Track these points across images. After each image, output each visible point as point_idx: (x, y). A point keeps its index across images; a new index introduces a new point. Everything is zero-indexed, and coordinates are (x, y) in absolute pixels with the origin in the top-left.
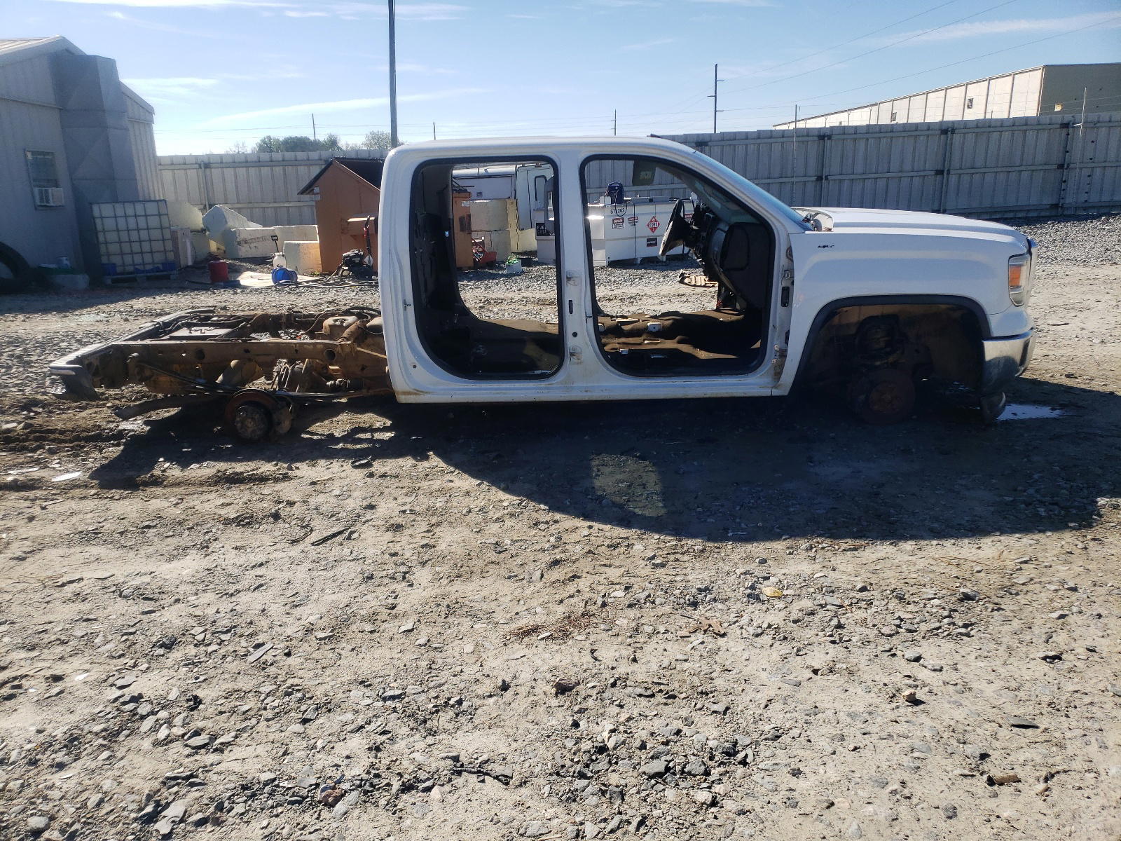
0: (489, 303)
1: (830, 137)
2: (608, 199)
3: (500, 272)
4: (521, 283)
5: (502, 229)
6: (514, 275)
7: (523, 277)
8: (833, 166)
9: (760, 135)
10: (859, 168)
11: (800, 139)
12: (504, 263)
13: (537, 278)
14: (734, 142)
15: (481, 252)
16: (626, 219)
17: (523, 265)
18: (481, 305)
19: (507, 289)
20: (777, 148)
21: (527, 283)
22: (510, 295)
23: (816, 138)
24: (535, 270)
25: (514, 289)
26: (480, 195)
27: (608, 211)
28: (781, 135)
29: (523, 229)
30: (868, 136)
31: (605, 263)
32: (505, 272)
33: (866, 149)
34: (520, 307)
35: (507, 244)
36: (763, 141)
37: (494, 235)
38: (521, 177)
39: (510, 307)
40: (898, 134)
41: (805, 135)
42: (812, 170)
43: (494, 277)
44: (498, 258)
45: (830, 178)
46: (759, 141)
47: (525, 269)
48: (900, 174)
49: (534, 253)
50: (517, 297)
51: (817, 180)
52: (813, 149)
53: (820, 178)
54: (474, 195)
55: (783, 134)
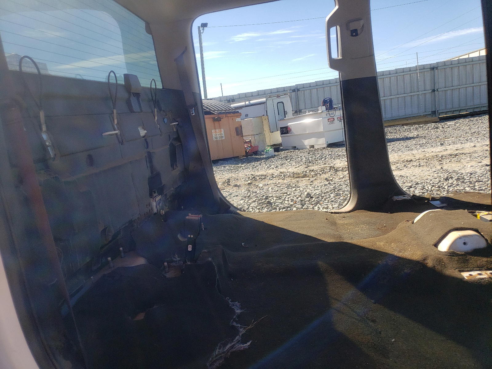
0: (256, 180)
1: (437, 68)
2: (324, 108)
3: (262, 157)
4: (276, 162)
5: (261, 133)
6: (270, 157)
7: (276, 158)
8: (441, 83)
9: (397, 71)
10: (456, 83)
11: (421, 71)
12: (263, 151)
13: (286, 158)
14: (383, 77)
15: (249, 147)
16: (336, 118)
17: (275, 151)
18: (249, 182)
19: (268, 167)
20: (407, 78)
21: (280, 162)
22: (271, 171)
23: (429, 70)
24: (283, 154)
25: (272, 166)
26: (247, 116)
27: (324, 115)
28: (408, 70)
29: (272, 132)
30: (459, 65)
31: (325, 146)
32: (264, 156)
33: (459, 72)
34: (280, 181)
35: (264, 141)
36: (399, 74)
37: (256, 137)
38: (269, 103)
39: (271, 182)
40: (477, 62)
41: (423, 68)
42: (429, 87)
43: (257, 160)
44: (260, 149)
45: (439, 90)
46: (397, 75)
47: (276, 153)
48: (480, 84)
49: (280, 145)
50: (276, 172)
51: (432, 92)
52: (428, 75)
53: (434, 91)
54: (243, 115)
55: (410, 69)
